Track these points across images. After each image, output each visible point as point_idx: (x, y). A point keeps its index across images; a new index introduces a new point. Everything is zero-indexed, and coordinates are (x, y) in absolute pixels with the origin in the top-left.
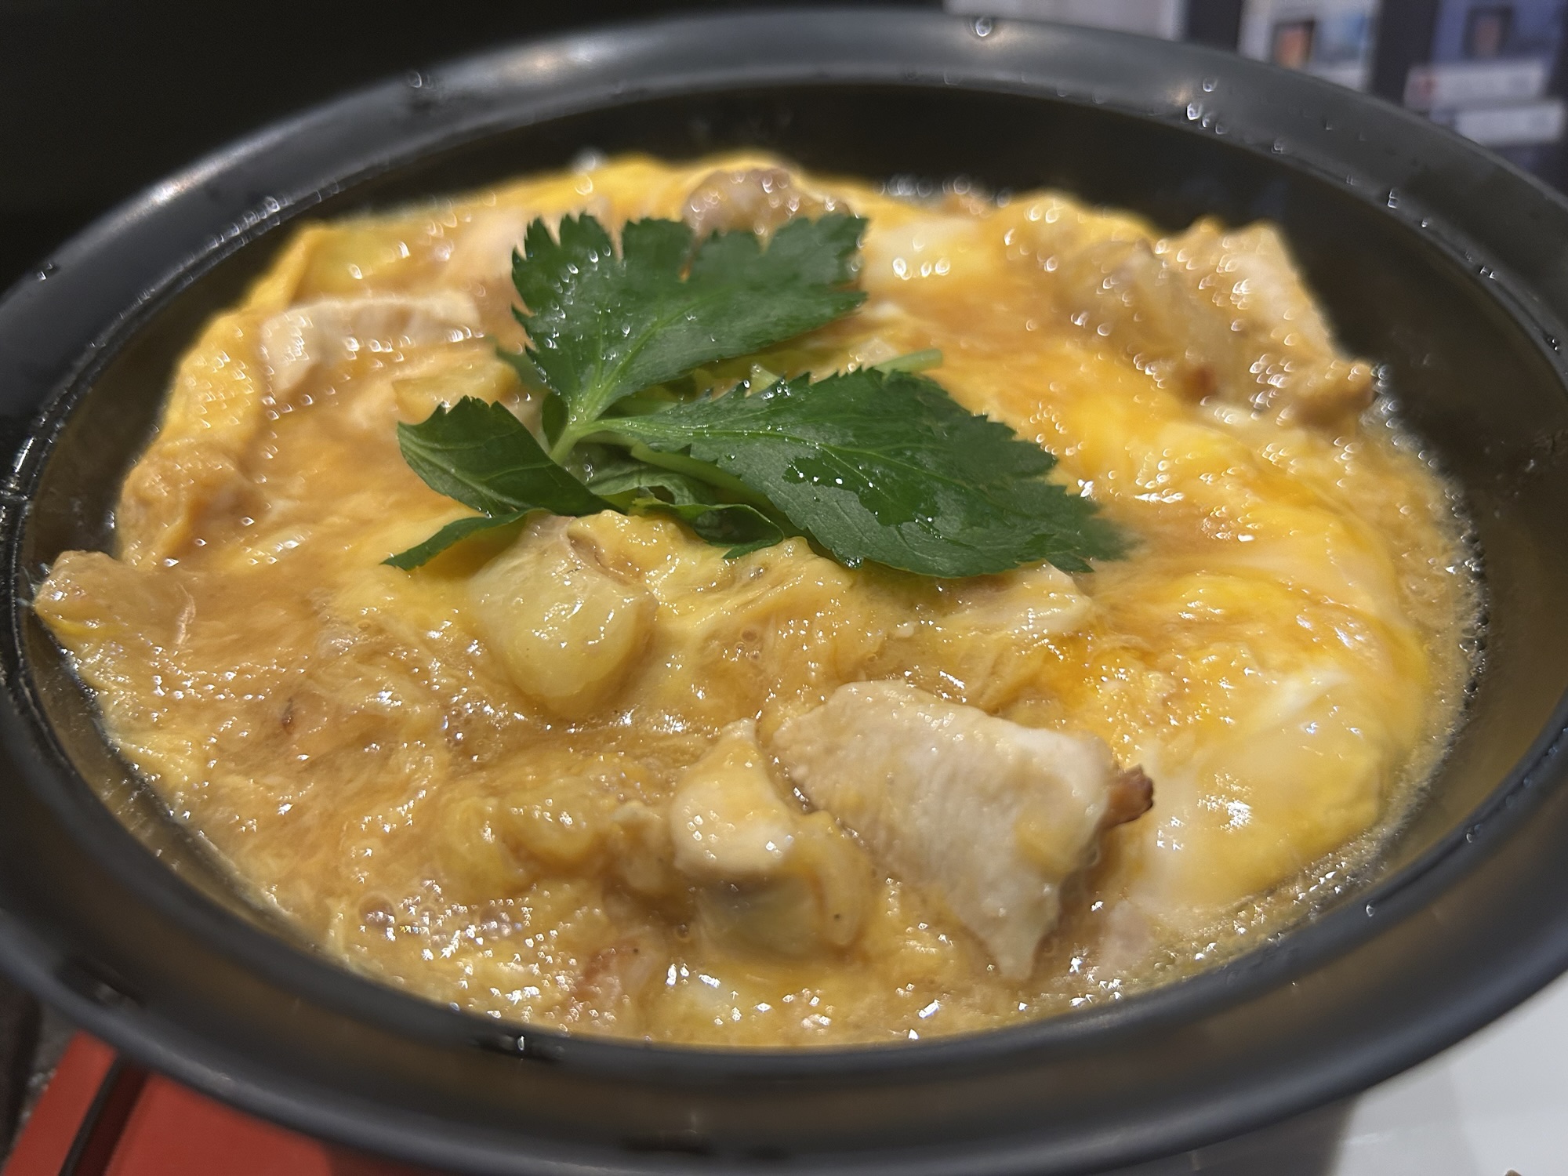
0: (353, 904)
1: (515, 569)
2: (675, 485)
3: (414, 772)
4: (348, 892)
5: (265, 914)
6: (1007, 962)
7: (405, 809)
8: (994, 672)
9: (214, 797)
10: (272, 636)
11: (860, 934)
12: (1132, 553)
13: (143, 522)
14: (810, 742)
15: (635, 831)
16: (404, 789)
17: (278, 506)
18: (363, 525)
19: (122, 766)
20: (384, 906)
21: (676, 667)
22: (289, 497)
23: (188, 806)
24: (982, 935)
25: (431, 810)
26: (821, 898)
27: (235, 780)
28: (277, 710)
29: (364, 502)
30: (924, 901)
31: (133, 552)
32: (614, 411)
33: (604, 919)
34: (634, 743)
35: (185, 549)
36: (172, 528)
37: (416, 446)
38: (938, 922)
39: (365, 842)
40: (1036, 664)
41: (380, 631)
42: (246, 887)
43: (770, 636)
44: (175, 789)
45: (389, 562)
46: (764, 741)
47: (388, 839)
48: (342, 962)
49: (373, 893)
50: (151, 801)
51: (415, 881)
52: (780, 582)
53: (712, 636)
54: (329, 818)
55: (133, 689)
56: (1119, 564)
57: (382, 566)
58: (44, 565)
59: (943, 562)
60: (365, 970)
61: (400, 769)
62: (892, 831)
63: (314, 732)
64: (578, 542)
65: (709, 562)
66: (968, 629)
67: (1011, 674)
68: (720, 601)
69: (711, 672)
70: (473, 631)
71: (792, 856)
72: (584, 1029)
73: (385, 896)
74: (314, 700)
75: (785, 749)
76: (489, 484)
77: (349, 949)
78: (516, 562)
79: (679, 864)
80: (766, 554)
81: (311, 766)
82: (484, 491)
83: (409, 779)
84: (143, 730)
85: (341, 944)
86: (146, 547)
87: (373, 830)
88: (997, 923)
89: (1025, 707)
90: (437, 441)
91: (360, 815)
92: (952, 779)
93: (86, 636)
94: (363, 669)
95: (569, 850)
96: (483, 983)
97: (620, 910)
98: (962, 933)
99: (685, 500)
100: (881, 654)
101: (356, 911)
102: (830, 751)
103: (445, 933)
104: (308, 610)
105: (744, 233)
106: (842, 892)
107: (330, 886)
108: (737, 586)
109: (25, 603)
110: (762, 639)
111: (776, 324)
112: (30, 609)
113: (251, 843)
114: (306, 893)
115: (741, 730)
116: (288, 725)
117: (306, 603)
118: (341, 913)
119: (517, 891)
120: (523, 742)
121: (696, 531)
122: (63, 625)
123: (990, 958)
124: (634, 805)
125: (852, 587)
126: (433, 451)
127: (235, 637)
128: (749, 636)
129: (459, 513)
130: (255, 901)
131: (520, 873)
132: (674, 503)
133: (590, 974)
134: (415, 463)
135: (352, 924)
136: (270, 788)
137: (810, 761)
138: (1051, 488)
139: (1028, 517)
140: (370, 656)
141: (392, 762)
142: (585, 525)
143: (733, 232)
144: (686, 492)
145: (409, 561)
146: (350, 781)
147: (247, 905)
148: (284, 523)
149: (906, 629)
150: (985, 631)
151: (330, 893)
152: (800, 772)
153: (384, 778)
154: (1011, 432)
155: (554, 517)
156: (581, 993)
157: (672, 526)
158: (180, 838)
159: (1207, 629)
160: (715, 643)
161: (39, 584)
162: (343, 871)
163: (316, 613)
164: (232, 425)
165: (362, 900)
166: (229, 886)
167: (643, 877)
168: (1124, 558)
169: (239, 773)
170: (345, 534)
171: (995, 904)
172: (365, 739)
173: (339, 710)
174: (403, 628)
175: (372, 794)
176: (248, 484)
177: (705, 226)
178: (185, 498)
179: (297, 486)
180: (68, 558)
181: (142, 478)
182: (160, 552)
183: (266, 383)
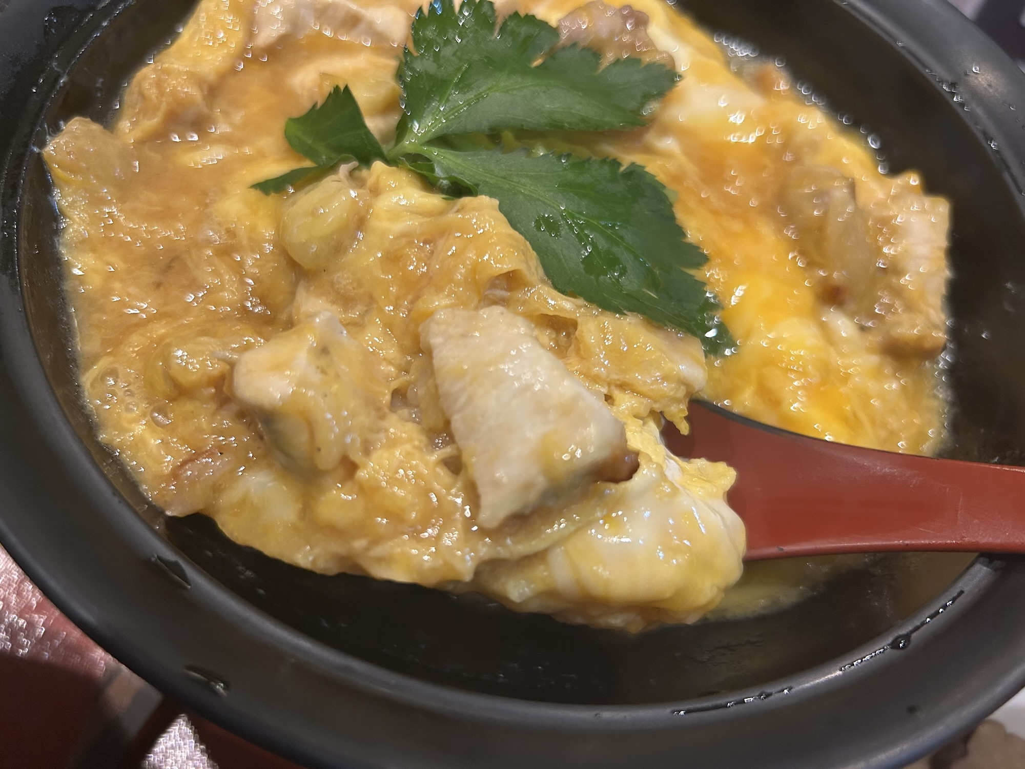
13: (138, 105)
17: (222, 128)
31: (125, 125)
32: (443, 140)
35: (152, 137)
36: (152, 123)
45: (255, 185)
55: (88, 225)
57: (250, 187)
58: (60, 121)
86: (135, 124)
93: (68, 183)
94: (216, 260)
104: (204, 203)
105: (594, 52)
109: (36, 150)
112: (39, 154)
122: (56, 171)
127: (159, 208)
131: (170, 387)
140: (223, 253)
143: (586, 49)
161: (52, 136)
163: (206, 207)
176: (205, 110)
177: (569, 37)
178: (164, 107)
179: (238, 117)
180: (76, 126)
181: (145, 78)
182: (138, 133)
183: (250, 35)
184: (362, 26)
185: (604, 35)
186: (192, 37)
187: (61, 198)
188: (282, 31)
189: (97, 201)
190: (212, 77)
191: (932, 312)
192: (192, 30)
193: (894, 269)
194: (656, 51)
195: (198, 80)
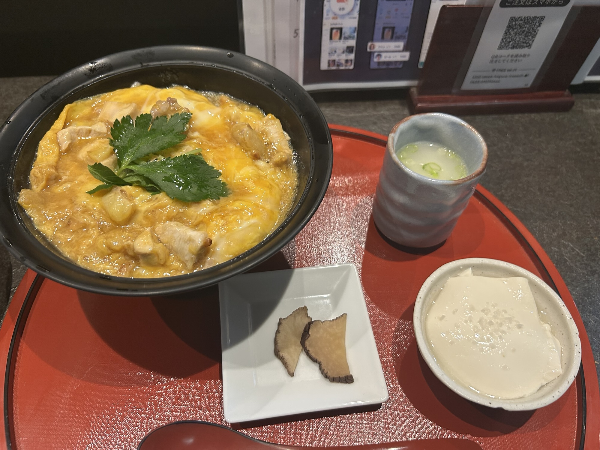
0: (82, 256)
1: (111, 196)
2: (142, 180)
3: (92, 234)
4: (81, 254)
5: (66, 258)
6: (188, 267)
7: (90, 240)
8: (196, 219)
9: (55, 237)
10: (65, 207)
11: (165, 262)
12: (229, 196)
13: (35, 180)
14: (160, 231)
15: (129, 246)
16: (90, 237)
17: (64, 178)
18: (82, 183)
19: (38, 232)
20: (87, 257)
21: (140, 217)
22: (66, 176)
23: (51, 239)
24: (186, 263)
25: (95, 240)
26: (158, 257)
27: (59, 234)
28: (67, 222)
29: (82, 178)
30: (177, 257)
31: (34, 187)
32: (131, 164)
33: (124, 259)
34: (131, 230)
35: (45, 187)
36: (43, 183)
37: (92, 170)
38: (179, 261)
39: (83, 246)
40: (202, 218)
41: (86, 207)
42: (63, 253)
43: (157, 211)
44: (48, 236)
45: (88, 193)
46: (153, 231)
47: (88, 246)
48: (80, 266)
49: (85, 255)
50: (44, 238)
51: (92, 253)
52: (159, 201)
53: (146, 211)
54: (77, 241)
56: (226, 198)
57: (86, 194)
58: (18, 192)
59: (189, 198)
60: (84, 267)
61: (90, 233)
62: (172, 246)
63: (74, 226)
64: (122, 191)
65: (147, 196)
66: (192, 211)
67: (199, 219)
68: (148, 204)
69: (146, 218)
70: (104, 208)
71: (152, 251)
72: (120, 276)
73: (87, 255)
74: (74, 221)
75: (157, 232)
76: (106, 178)
77: (81, 263)
78: (111, 195)
79: (135, 251)
80: (157, 195)
81: (73, 232)
82: (105, 179)
83: (91, 235)
84: (41, 225)
85: (80, 263)
86: (37, 186)
87: (85, 244)
88: (187, 261)
89: (201, 226)
90: (95, 169)
91: (83, 241)
92: (180, 239)
93: (29, 207)
94: (83, 215)
95: (117, 248)
96: (104, 269)
97: (127, 258)
98: (182, 262)
99: (144, 183)
100: (177, 215)
101: (82, 257)
102: (163, 233)
103: (98, 261)
104: (72, 202)
105: (164, 116)
106: (162, 256)
107: (78, 253)
108: (152, 201)
109: (16, 202)
110: (155, 212)
111: (166, 144)
112: (18, 203)
113: (63, 246)
114: (73, 254)
115: (148, 229)
116: (69, 224)
117: (71, 200)
118: (80, 258)
119: (109, 255)
120: (112, 229)
121: (146, 189)
122: (24, 205)
123: (187, 266)
124: (129, 241)
125: (173, 202)
126: (95, 171)
127: (58, 207)
128: (153, 211)
129: (101, 183)
130: (65, 256)
131: (110, 252)
132: (141, 184)
133: (121, 268)
134: (91, 173)
135: (81, 260)
136: (66, 236)
137: (160, 234)
138: (218, 181)
139: (211, 187)
140: (84, 212)
141: (88, 232)
142: (124, 188)
143: (161, 116)
144: (144, 181)
145: (91, 193)
146: (81, 235)
147: (63, 256)
148: (65, 182)
149: (181, 210)
150: (195, 212)
151: (78, 254)
152: (159, 236)
153: (87, 235)
154: (214, 168)
155: (118, 186)
156: (120, 271)
157: (140, 189)
158: (50, 245)
159: (236, 212)
160: (147, 212)
161: (19, 197)
162: (80, 250)
163: (73, 202)
164: (52, 158)
165: (84, 255)
166: (60, 254)
167: (131, 253)
168: (227, 196)
169: (60, 233)
170: (78, 185)
171: (187, 258)
172: (84, 228)
173: (78, 222)
174: (90, 207)
175: (84, 237)
176: (57, 174)
177: (155, 116)
178: (45, 178)
179: (68, 173)
180: (23, 191)
181: (35, 172)
182: (40, 188)
183: (60, 148)
184: (92, 132)
185: (165, 110)
186: (42, 155)
187: (29, 212)
188: (69, 142)
189: (39, 210)
190: (54, 164)
191: (286, 151)
192: (41, 153)
193: (268, 144)
194: (182, 108)
195: (51, 166)
